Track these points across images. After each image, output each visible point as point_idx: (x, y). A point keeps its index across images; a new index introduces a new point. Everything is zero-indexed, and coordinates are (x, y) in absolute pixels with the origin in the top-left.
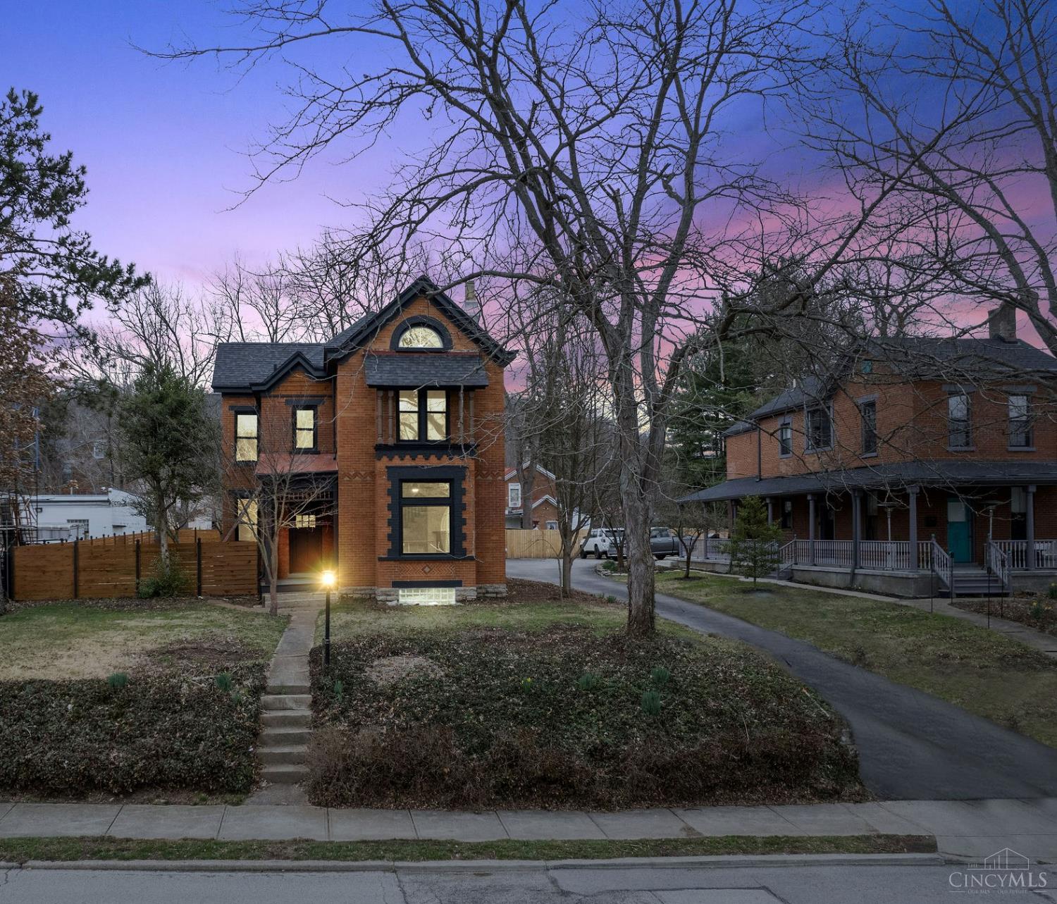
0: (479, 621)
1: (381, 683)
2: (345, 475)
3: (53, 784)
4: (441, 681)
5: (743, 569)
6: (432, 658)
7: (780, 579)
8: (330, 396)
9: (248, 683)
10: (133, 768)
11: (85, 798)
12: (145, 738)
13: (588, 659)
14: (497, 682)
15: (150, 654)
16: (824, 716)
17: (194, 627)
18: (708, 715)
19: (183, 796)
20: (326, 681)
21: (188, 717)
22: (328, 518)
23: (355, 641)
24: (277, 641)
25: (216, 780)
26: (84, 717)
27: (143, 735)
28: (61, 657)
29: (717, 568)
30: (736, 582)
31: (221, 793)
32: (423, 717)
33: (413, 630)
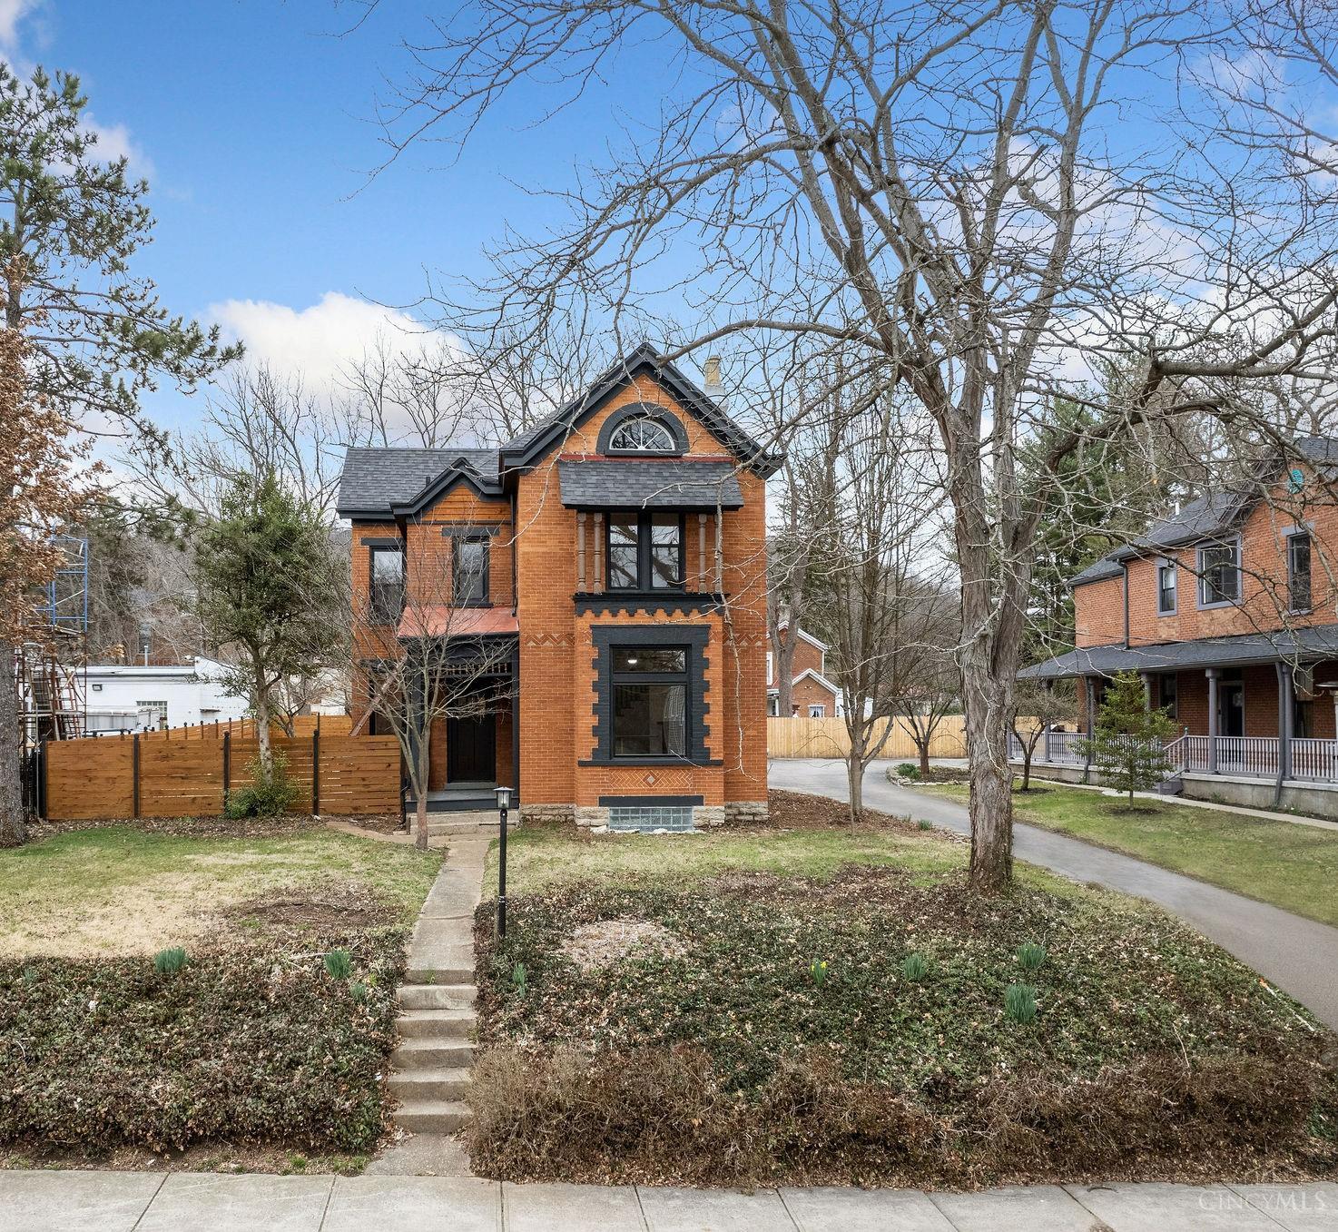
0: (732, 861)
1: (586, 967)
2: (528, 639)
3: (56, 1138)
4: (682, 964)
5: (1113, 779)
6: (666, 925)
7: (1164, 792)
8: (507, 523)
9: (376, 965)
10: (185, 1110)
11: (109, 1159)
12: (208, 1059)
13: (910, 927)
14: (771, 966)
15: (228, 913)
16: (1304, 1030)
17: (301, 867)
18: (1112, 1025)
19: (265, 1160)
20: (500, 963)
21: (278, 1024)
22: (505, 703)
23: (544, 893)
24: (426, 891)
25: (319, 1131)
26: (113, 1022)
27: (205, 1055)
28: (92, 917)
29: (1066, 776)
30: (1099, 797)
31: (328, 1154)
32: (654, 1026)
33: (632, 875)
